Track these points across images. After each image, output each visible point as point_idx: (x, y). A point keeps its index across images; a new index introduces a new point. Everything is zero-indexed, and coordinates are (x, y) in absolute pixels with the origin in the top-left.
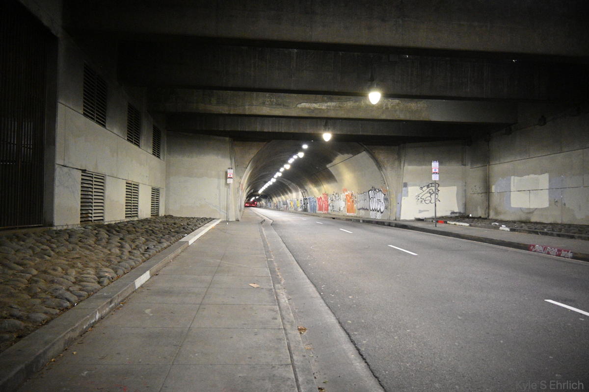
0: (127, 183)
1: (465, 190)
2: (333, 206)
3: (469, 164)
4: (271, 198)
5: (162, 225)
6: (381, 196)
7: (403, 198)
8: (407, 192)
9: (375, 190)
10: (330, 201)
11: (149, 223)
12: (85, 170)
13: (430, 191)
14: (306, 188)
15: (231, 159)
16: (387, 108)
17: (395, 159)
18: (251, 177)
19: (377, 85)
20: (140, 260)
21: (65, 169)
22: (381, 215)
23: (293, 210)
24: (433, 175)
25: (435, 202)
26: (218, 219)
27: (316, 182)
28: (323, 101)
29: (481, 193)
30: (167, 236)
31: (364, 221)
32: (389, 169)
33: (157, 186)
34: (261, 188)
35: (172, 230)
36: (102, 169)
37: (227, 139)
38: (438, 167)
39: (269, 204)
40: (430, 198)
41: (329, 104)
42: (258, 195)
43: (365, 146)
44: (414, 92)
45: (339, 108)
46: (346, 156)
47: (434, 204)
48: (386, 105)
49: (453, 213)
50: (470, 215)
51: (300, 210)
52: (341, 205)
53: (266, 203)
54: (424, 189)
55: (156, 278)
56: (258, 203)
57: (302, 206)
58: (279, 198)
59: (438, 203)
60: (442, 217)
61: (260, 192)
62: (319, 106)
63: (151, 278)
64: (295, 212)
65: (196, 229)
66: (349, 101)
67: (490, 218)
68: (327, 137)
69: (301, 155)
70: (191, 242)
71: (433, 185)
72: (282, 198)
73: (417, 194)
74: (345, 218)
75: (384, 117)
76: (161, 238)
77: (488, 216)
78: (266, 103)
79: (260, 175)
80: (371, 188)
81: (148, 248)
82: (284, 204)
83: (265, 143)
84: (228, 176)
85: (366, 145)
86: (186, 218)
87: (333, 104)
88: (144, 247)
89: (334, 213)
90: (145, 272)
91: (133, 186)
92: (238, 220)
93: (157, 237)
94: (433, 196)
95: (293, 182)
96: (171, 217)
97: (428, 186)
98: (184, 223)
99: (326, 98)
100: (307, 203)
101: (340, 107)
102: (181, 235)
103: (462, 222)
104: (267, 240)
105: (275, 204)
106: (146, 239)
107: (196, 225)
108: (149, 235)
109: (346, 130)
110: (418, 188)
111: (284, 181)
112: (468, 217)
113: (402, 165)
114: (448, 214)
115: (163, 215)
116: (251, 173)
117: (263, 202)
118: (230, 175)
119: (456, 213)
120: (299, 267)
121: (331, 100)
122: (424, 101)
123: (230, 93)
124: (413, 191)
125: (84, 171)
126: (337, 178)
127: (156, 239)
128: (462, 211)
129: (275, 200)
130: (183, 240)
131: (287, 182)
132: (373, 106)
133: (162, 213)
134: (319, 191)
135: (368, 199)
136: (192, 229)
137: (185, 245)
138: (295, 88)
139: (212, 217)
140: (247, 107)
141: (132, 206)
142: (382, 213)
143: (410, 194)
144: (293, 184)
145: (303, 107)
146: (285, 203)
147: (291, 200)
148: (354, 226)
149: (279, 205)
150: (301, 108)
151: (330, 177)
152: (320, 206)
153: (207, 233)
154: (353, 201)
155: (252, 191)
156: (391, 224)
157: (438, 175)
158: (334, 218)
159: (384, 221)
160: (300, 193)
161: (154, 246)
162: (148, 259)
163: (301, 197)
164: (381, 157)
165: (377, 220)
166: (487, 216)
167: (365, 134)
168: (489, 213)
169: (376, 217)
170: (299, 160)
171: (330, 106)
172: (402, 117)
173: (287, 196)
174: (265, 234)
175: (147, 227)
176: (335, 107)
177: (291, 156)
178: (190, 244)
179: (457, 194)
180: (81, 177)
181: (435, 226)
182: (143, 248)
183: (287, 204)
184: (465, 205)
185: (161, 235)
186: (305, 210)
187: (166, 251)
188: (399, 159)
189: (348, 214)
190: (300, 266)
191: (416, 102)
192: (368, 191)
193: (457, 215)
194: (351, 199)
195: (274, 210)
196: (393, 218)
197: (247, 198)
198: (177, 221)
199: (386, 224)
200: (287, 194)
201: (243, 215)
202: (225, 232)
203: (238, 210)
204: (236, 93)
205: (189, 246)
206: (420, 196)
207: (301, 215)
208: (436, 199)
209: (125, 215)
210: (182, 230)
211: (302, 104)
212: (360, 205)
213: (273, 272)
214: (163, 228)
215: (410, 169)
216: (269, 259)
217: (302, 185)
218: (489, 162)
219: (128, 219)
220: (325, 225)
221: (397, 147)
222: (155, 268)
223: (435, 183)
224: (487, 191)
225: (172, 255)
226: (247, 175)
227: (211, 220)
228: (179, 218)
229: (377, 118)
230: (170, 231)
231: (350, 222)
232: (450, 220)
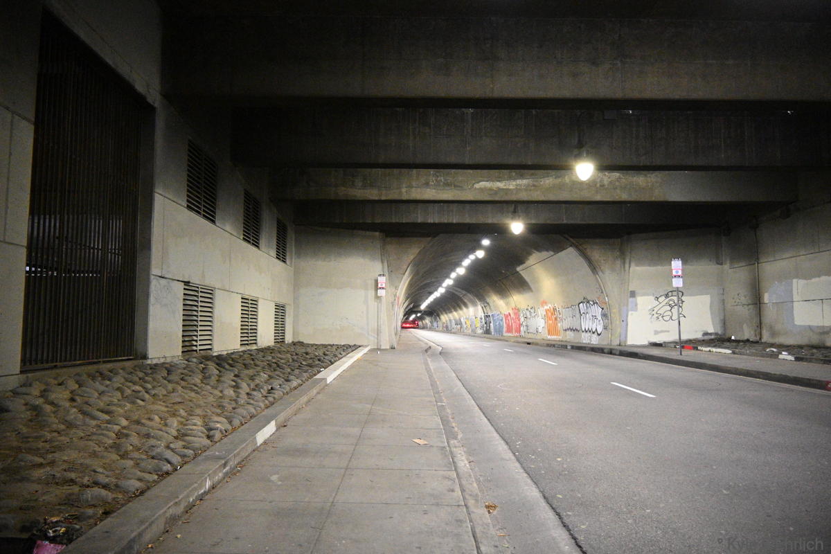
0: (242, 298)
1: (723, 301)
2: (527, 326)
3: (728, 262)
4: (438, 316)
5: (289, 356)
6: (597, 311)
7: (630, 313)
8: (636, 305)
9: (588, 302)
10: (522, 319)
11: (271, 353)
12: (189, 282)
13: (671, 302)
14: (488, 300)
15: (382, 262)
16: (602, 186)
17: (617, 257)
18: (411, 285)
19: (588, 153)
20: (262, 405)
21: (163, 281)
22: (598, 338)
23: (470, 331)
24: (674, 280)
25: (679, 317)
26: (366, 346)
27: (502, 292)
28: (510, 178)
29: (748, 305)
30: (297, 372)
31: (573, 347)
32: (608, 272)
33: (282, 301)
34: (425, 301)
35: (304, 363)
36: (210, 281)
37: (377, 234)
38: (681, 268)
39: (435, 324)
40: (669, 313)
41: (519, 182)
42: (420, 312)
43: (571, 239)
44: (644, 161)
45: (532, 188)
46: (545, 254)
47: (677, 321)
48: (600, 182)
49: (706, 334)
50: (733, 338)
51: (479, 331)
52: (539, 325)
53: (431, 322)
54: (660, 299)
55: (283, 430)
56: (420, 323)
57: (483, 327)
58: (450, 315)
59: (682, 319)
60: (690, 341)
61: (423, 307)
62: (505, 185)
63: (277, 430)
64: (473, 335)
65: (335, 361)
66: (548, 177)
67: (763, 341)
68: (517, 227)
69: (480, 254)
70: (329, 380)
71: (675, 293)
72: (454, 316)
73: (650, 308)
74: (543, 342)
75: (598, 198)
76: (289, 373)
77: (760, 339)
78: (431, 183)
79: (424, 283)
80: (582, 300)
81: (272, 388)
82: (456, 324)
83: (430, 238)
84: (379, 286)
85: (571, 237)
86: (322, 345)
87: (525, 182)
88: (267, 387)
89: (530, 336)
90: (269, 422)
91: (250, 302)
92: (393, 348)
93: (284, 373)
94: (675, 310)
95: (469, 292)
96: (301, 344)
97: (667, 296)
98: (320, 353)
99: (514, 174)
100: (490, 322)
101: (534, 186)
102: (315, 369)
103: (720, 347)
104: (434, 376)
105: (444, 323)
106: (269, 376)
107: (335, 356)
108: (272, 370)
109: (544, 218)
110: (652, 298)
111: (457, 291)
112: (729, 340)
113: (627, 266)
114: (699, 336)
115: (291, 341)
116: (410, 281)
117: (427, 321)
118: (382, 285)
119: (711, 334)
120: (482, 414)
121: (522, 177)
122: (657, 173)
123: (380, 171)
124: (645, 302)
125: (187, 283)
126: (532, 286)
127: (281, 375)
128: (720, 332)
129: (444, 318)
130: (318, 376)
131: (461, 293)
132: (582, 183)
133: (289, 338)
134: (507, 304)
135: (578, 315)
136: (330, 361)
137: (322, 384)
138: (471, 163)
139: (358, 344)
140: (404, 190)
141: (248, 330)
142: (599, 335)
143: (639, 307)
144: (468, 294)
145: (483, 187)
146: (458, 323)
147: (466, 318)
148: (558, 355)
149: (449, 324)
150: (478, 189)
151: (522, 285)
152: (508, 325)
153: (352, 366)
154: (556, 319)
155: (411, 306)
156: (613, 352)
157: (681, 279)
158: (529, 344)
159: (602, 347)
160: (480, 307)
161: (280, 385)
162: (272, 404)
163: (481, 314)
164: (596, 254)
165: (592, 346)
166: (758, 338)
167: (572, 222)
168: (761, 335)
169: (591, 341)
170: (477, 261)
171: (521, 185)
172: (624, 197)
173: (460, 312)
174: (432, 368)
175: (270, 358)
176: (529, 185)
177: (466, 256)
178: (329, 381)
179: (711, 306)
180: (183, 292)
181: (679, 353)
182: (265, 388)
183: (461, 324)
184: (724, 323)
185: (289, 370)
186: (487, 332)
187: (296, 391)
188: (622, 255)
189: (549, 337)
190: (484, 414)
191: (646, 176)
192: (577, 302)
193: (713, 337)
194: (552, 315)
195: (444, 332)
196: (616, 342)
197: (404, 316)
198: (309, 350)
199: (606, 351)
200: (461, 309)
201: (399, 340)
202: (377, 365)
203: (393, 333)
204: (388, 171)
205: (327, 385)
206: (656, 309)
207: (480, 339)
208: (679, 314)
209: (239, 343)
210: (317, 362)
211: (481, 183)
212: (566, 324)
213: (445, 421)
214: (291, 361)
215: (639, 272)
216: (439, 404)
217: (484, 297)
218: (758, 260)
219: (244, 348)
220: (516, 352)
221: (619, 240)
222: (281, 417)
223: (678, 290)
224: (757, 301)
225: (304, 399)
226: (405, 283)
227: (355, 347)
228: (312, 345)
229: (588, 200)
230: (301, 363)
231: (552, 349)
232: (702, 345)
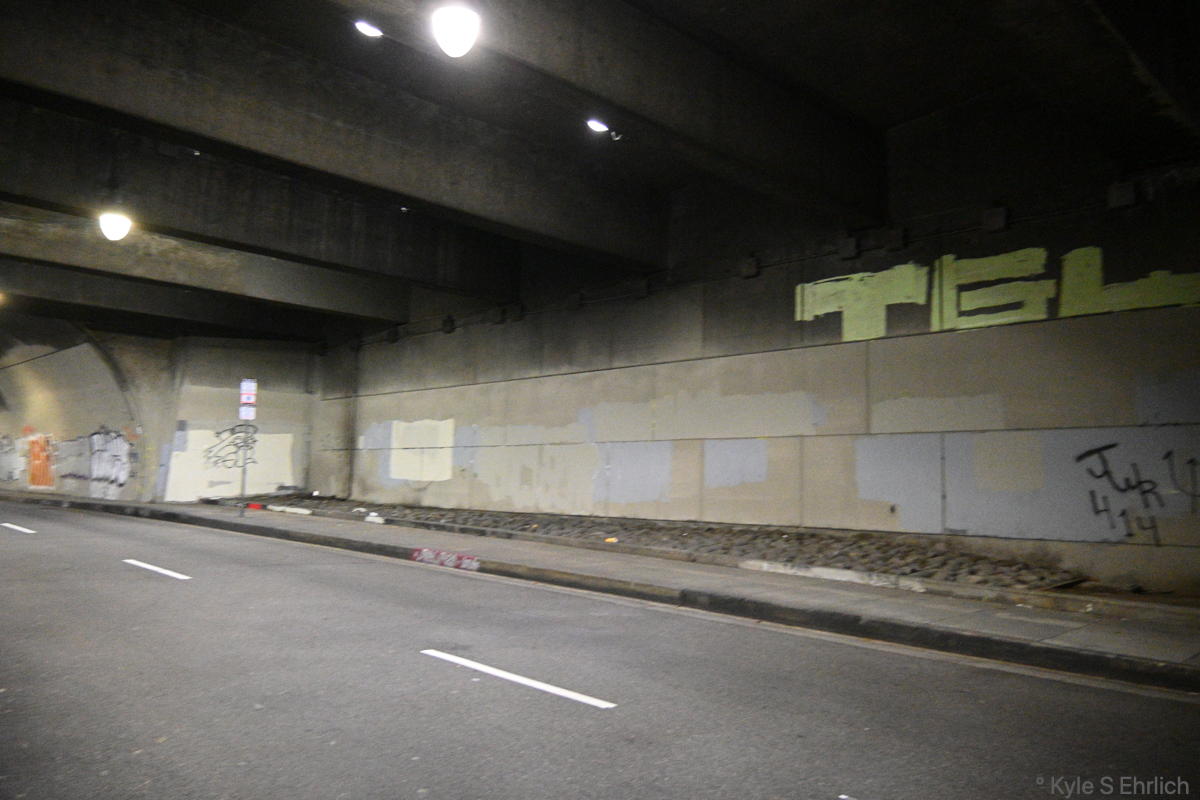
1: (308, 444)
3: (320, 392)
6: (122, 447)
7: (175, 453)
8: (185, 441)
9: (108, 433)
13: (237, 441)
17: (162, 369)
22: (117, 490)
24: (243, 409)
25: (245, 464)
29: (339, 450)
31: (72, 505)
32: (145, 388)
38: (254, 392)
40: (234, 457)
43: (88, 332)
47: (242, 469)
49: (282, 488)
50: (316, 493)
52: (15, 466)
54: (223, 436)
59: (250, 466)
60: (257, 497)
67: (353, 497)
71: (243, 429)
73: (206, 446)
77: (350, 495)
80: (98, 429)
85: (88, 328)
94: (241, 453)
97: (233, 431)
103: (296, 506)
110: (210, 433)
112: (310, 497)
113: (178, 380)
114: (271, 490)
119: (288, 488)
124: (199, 439)
126: (10, 402)
128: (300, 486)
135: (87, 454)
142: (121, 485)
143: (191, 445)
154: (48, 457)
156: (141, 512)
157: (254, 409)
159: (123, 504)
164: (129, 360)
165: (106, 503)
166: (346, 495)
168: (350, 489)
169: (105, 495)
172: (182, 278)
179: (293, 450)
181: (240, 514)
184: (307, 473)
188: (171, 368)
189: (31, 488)
193: (290, 492)
194: (43, 452)
196: (147, 498)
199: (128, 511)
206: (214, 450)
208: (247, 458)
212: (65, 467)
215: (194, 393)
218: (355, 391)
221: (168, 342)
223: (246, 424)
224: (350, 447)
231: (33, 507)
232: (273, 503)
